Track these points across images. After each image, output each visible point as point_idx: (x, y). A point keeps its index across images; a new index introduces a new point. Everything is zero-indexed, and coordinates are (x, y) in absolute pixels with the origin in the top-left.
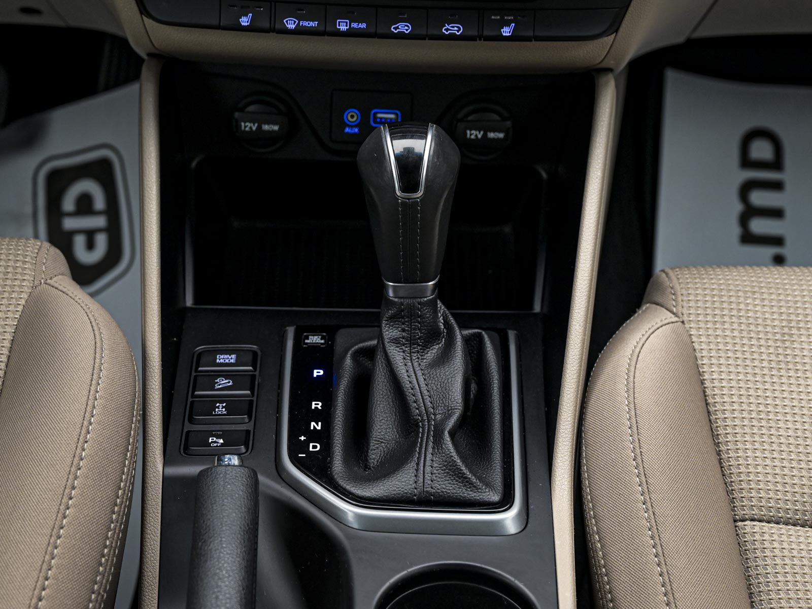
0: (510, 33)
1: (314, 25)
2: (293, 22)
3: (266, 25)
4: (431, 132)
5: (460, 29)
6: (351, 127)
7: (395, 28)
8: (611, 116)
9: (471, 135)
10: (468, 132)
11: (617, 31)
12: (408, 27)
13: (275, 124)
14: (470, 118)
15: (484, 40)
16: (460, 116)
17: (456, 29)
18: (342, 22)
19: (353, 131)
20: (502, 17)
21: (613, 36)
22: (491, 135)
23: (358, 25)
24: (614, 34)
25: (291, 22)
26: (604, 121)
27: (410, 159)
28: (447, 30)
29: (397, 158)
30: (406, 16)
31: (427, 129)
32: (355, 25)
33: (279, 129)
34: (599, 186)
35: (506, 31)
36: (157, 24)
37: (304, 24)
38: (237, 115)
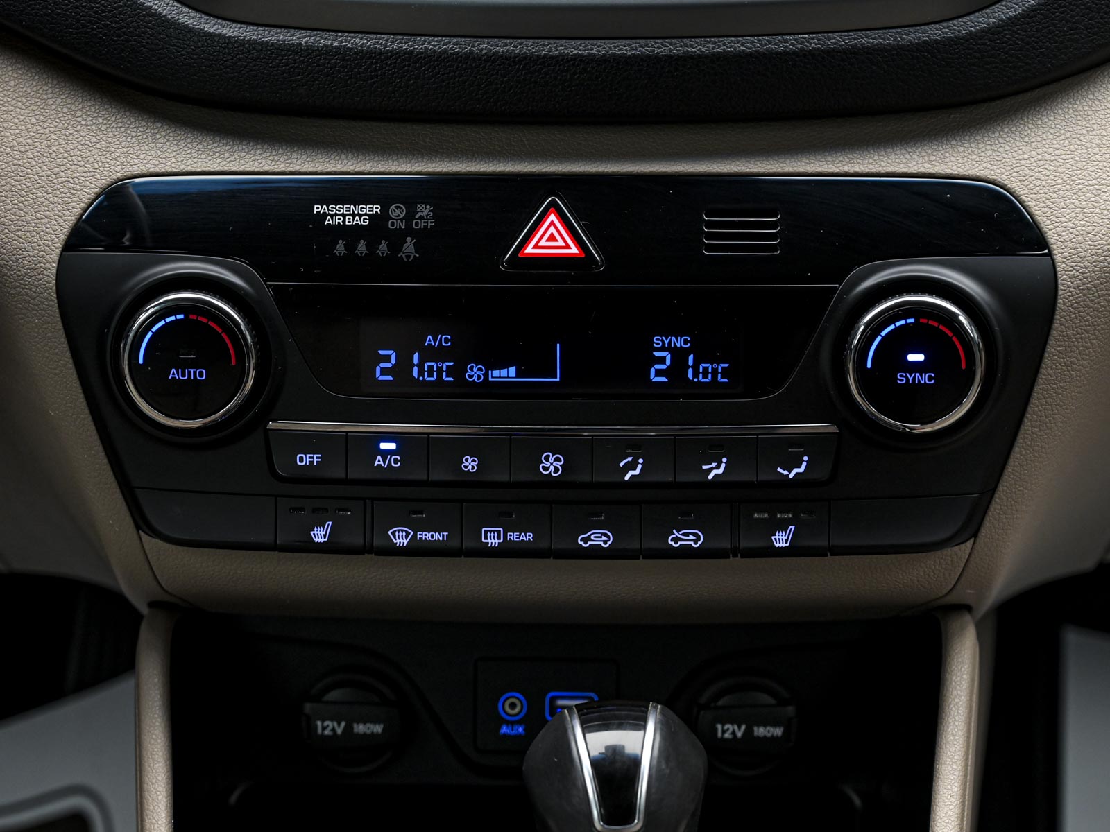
0: (786, 543)
1: (441, 539)
2: (404, 534)
3: (358, 541)
4: (654, 716)
5: (698, 538)
6: (512, 723)
7: (585, 540)
8: (972, 686)
9: (724, 732)
10: (719, 727)
11: (975, 535)
12: (608, 537)
13: (375, 721)
14: (720, 703)
15: (741, 557)
16: (703, 699)
17: (691, 537)
18: (491, 531)
19: (514, 732)
20: (773, 515)
21: (969, 544)
22: (760, 731)
23: (520, 535)
24: (972, 540)
25: (401, 533)
26: (960, 696)
27: (618, 765)
28: (676, 540)
29: (595, 763)
30: (603, 518)
31: (646, 713)
32: (513, 536)
33: (383, 730)
34: (958, 810)
35: (781, 540)
36: (166, 545)
37: (424, 537)
38: (308, 707)
